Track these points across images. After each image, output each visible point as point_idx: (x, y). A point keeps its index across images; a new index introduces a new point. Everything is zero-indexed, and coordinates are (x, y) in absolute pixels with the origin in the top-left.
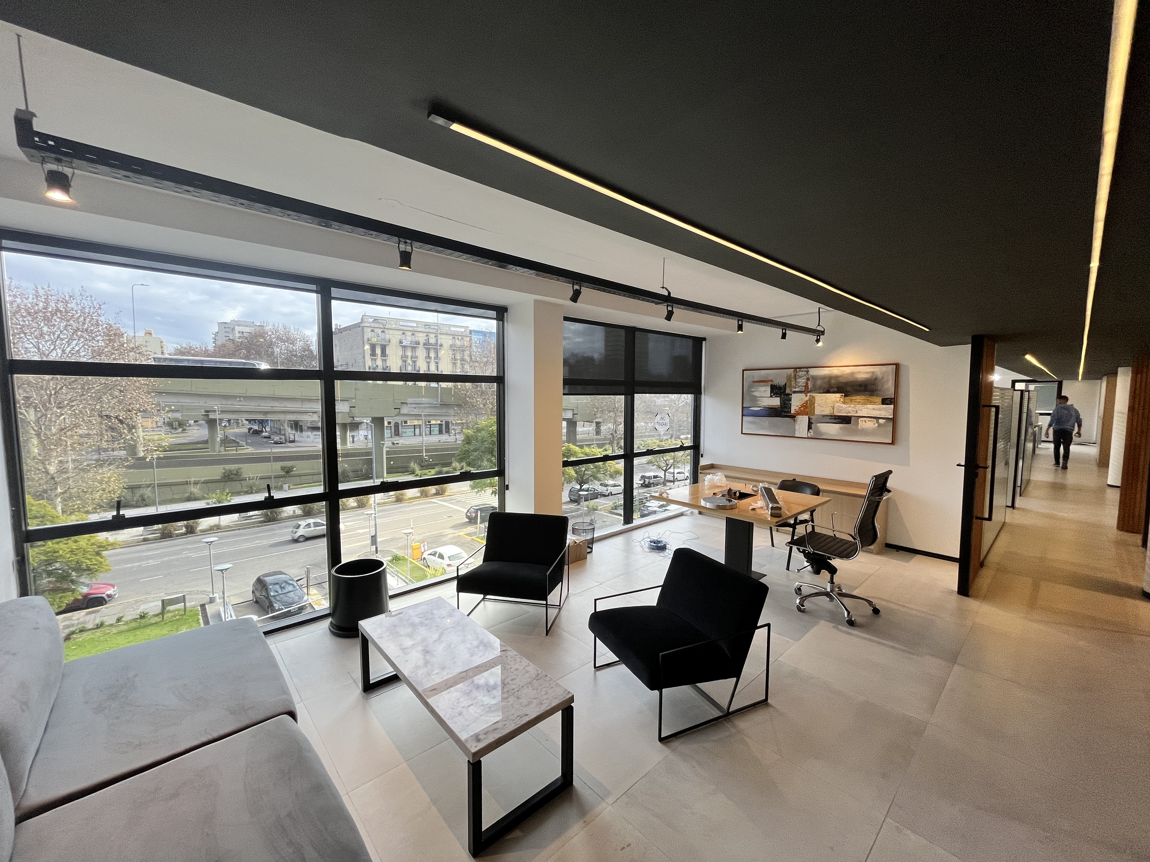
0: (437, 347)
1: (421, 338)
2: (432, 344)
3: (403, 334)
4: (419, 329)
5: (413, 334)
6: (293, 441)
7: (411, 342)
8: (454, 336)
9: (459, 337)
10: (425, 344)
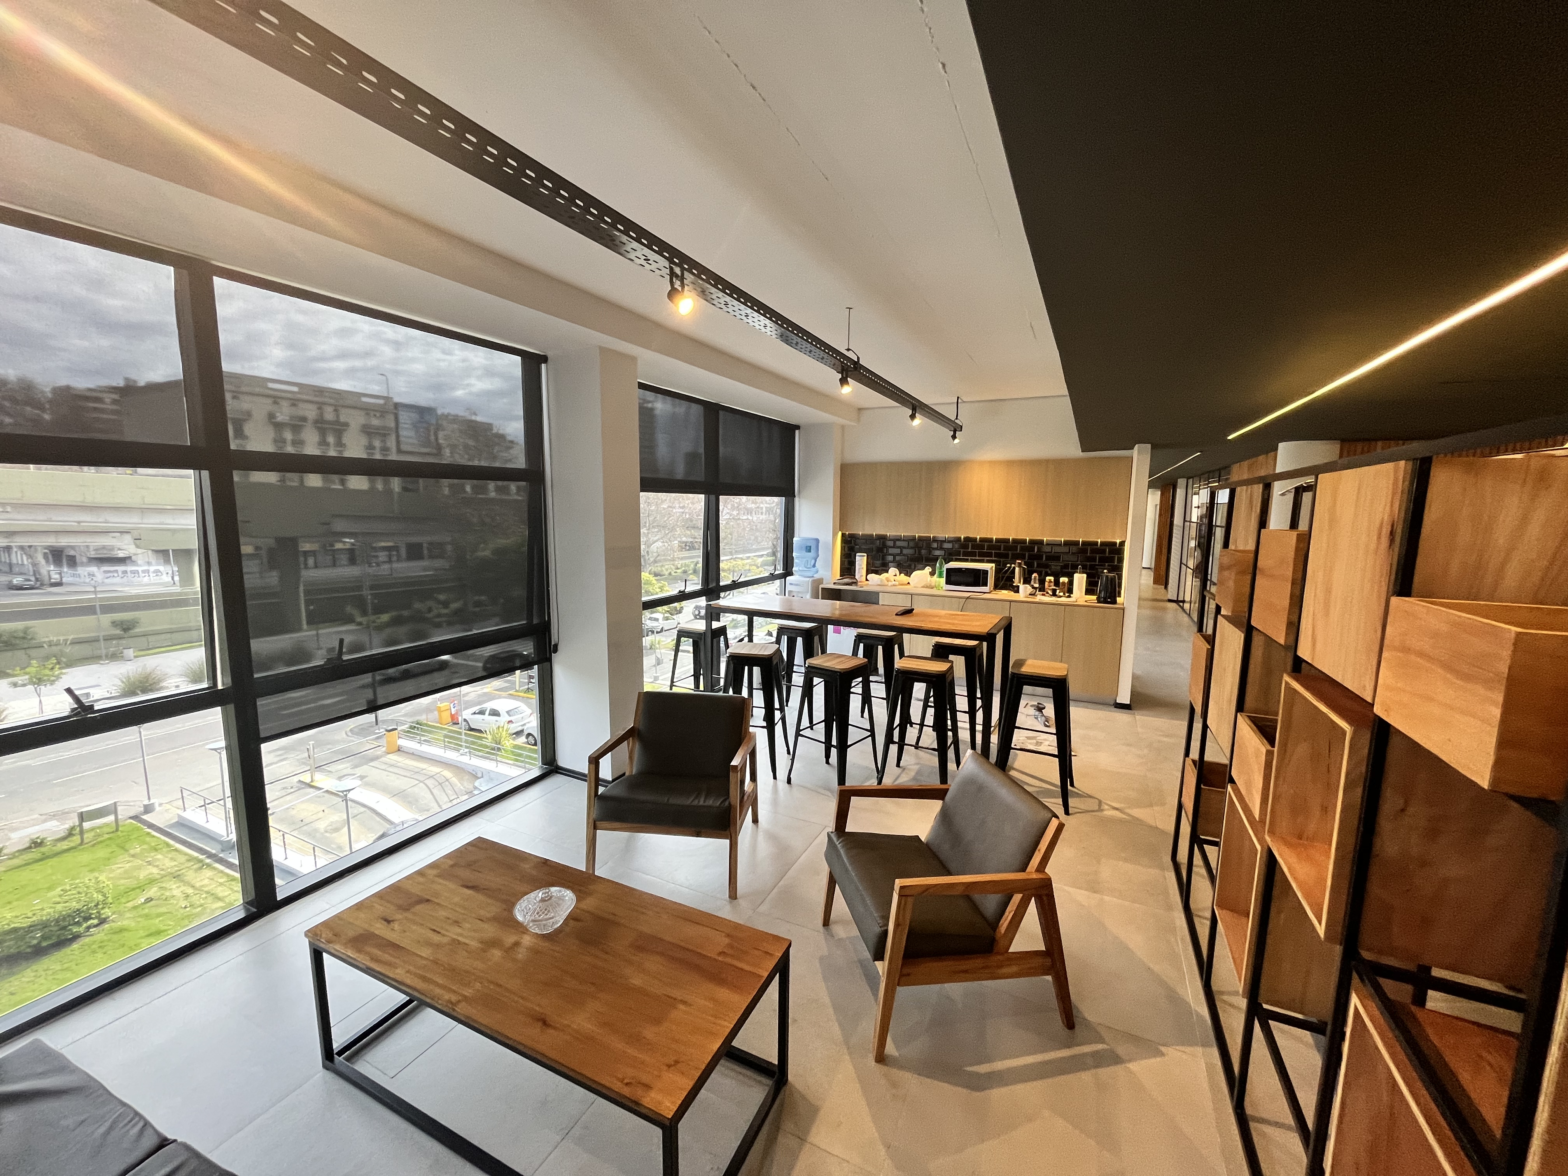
0: (339, 428)
1: (311, 412)
2: (329, 422)
3: (275, 403)
4: (304, 397)
5: (294, 405)
6: (59, 584)
7: (292, 418)
8: (367, 410)
9: (376, 413)
10: (316, 422)
